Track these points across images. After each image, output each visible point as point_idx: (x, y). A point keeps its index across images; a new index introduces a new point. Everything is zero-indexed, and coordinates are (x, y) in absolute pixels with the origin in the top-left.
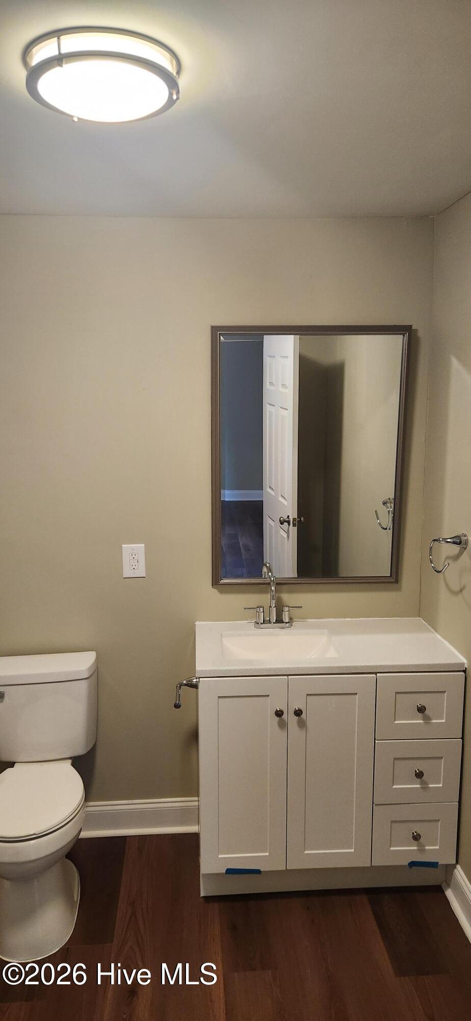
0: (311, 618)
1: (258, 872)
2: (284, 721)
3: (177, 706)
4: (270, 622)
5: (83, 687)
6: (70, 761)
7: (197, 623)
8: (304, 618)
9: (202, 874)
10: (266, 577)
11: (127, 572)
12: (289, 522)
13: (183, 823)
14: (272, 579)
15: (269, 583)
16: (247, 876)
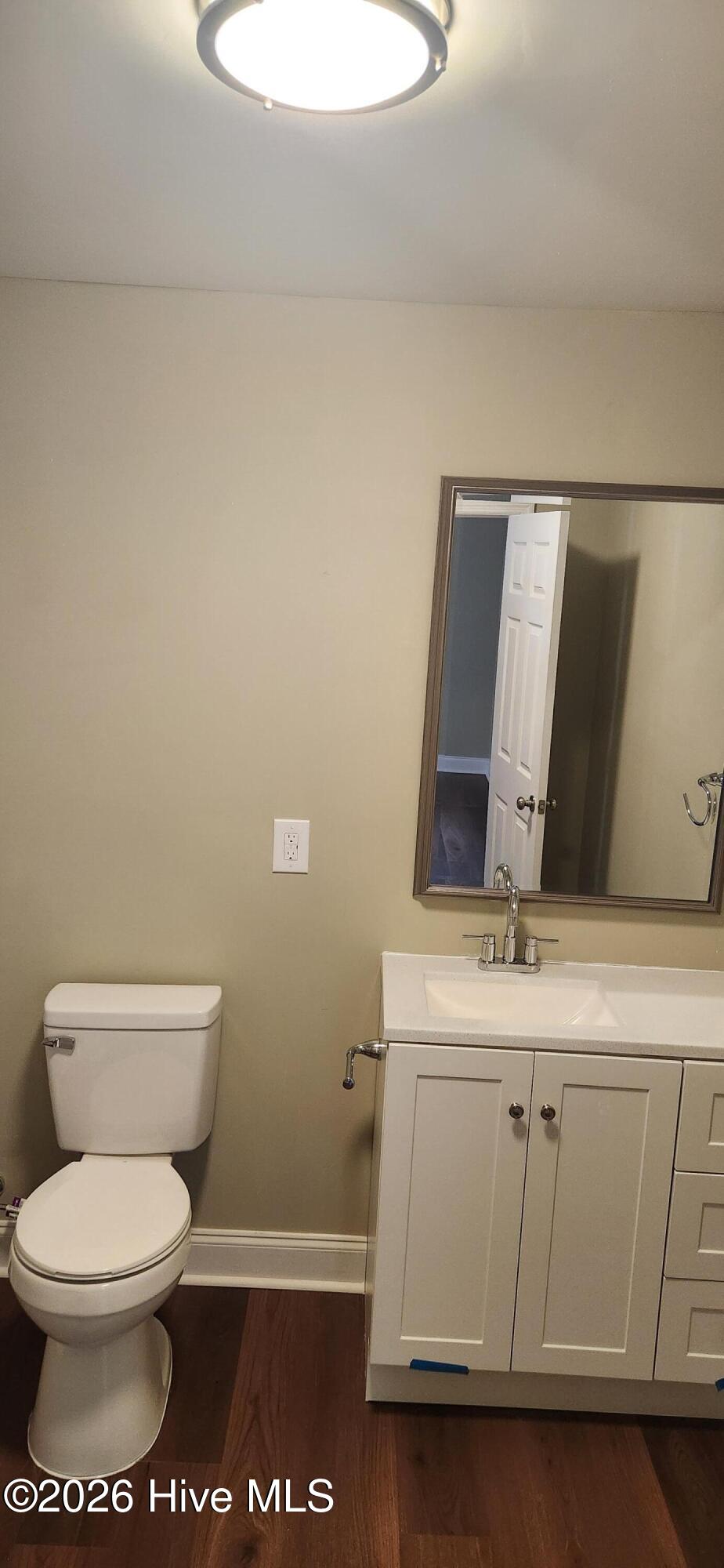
0: (570, 961)
1: (463, 1370)
2: (522, 1124)
3: (348, 1085)
4: (503, 961)
5: (199, 1040)
6: (170, 1158)
7: (385, 954)
8: (561, 958)
9: (372, 1365)
10: (501, 887)
11: (280, 864)
12: (532, 807)
13: (340, 1275)
14: (514, 891)
15: (508, 897)
16: (442, 1375)
